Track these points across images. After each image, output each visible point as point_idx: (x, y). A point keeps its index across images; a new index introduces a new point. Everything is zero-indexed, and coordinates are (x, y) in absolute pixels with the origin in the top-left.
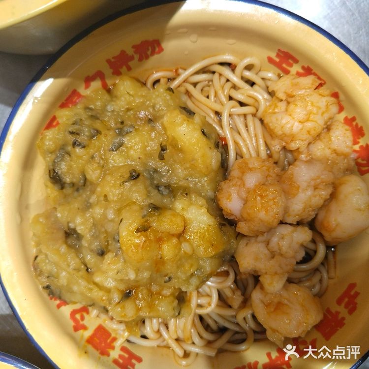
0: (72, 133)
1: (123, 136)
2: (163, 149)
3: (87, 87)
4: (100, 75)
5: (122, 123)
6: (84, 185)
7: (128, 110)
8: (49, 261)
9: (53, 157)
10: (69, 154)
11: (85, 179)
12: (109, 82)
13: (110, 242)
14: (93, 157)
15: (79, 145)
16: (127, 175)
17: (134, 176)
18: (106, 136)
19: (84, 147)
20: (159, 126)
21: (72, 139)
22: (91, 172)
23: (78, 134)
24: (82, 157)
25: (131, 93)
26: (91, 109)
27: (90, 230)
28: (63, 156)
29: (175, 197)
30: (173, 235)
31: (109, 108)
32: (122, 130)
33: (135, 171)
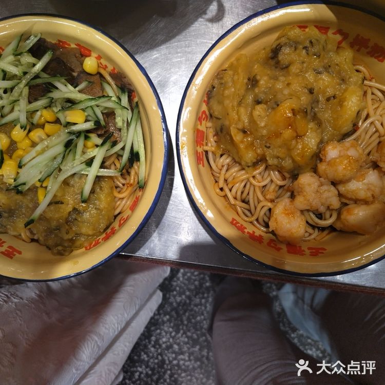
0: (311, 42)
1: (326, 71)
2: (334, 97)
3: (334, 34)
4: (345, 36)
5: (330, 66)
6: (282, 69)
7: (337, 65)
8: (233, 78)
9: (287, 41)
10: (296, 49)
11: (287, 67)
12: (344, 44)
13: (272, 102)
14: (303, 63)
15: (307, 51)
16: (309, 87)
17: (311, 91)
18: (320, 62)
19: (308, 54)
20: (343, 87)
21: (307, 44)
22: (295, 67)
23: (312, 46)
24: (301, 56)
25: (347, 60)
26: (326, 44)
27: (267, 88)
28: (292, 46)
29: (313, 121)
30: (296, 132)
31: (331, 53)
32: (327, 68)
33: (314, 90)
